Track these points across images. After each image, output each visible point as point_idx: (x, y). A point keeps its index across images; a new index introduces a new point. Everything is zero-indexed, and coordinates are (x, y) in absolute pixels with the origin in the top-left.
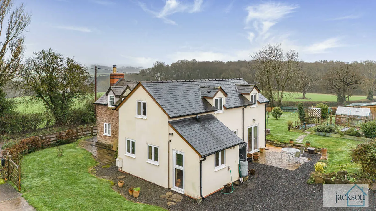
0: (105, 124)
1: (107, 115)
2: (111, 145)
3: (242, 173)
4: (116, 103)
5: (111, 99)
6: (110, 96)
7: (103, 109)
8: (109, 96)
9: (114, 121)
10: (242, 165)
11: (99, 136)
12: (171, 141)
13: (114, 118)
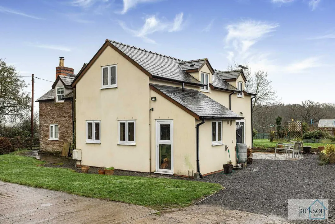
0: (51, 125)
1: (53, 114)
2: (58, 152)
3: (240, 157)
4: (66, 96)
5: (59, 92)
6: (58, 89)
7: (48, 107)
8: (56, 88)
9: (63, 119)
10: (239, 147)
11: (42, 143)
12: (153, 109)
13: (64, 115)
